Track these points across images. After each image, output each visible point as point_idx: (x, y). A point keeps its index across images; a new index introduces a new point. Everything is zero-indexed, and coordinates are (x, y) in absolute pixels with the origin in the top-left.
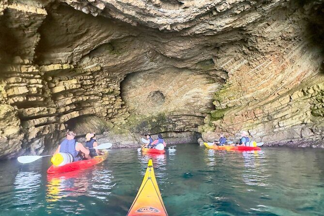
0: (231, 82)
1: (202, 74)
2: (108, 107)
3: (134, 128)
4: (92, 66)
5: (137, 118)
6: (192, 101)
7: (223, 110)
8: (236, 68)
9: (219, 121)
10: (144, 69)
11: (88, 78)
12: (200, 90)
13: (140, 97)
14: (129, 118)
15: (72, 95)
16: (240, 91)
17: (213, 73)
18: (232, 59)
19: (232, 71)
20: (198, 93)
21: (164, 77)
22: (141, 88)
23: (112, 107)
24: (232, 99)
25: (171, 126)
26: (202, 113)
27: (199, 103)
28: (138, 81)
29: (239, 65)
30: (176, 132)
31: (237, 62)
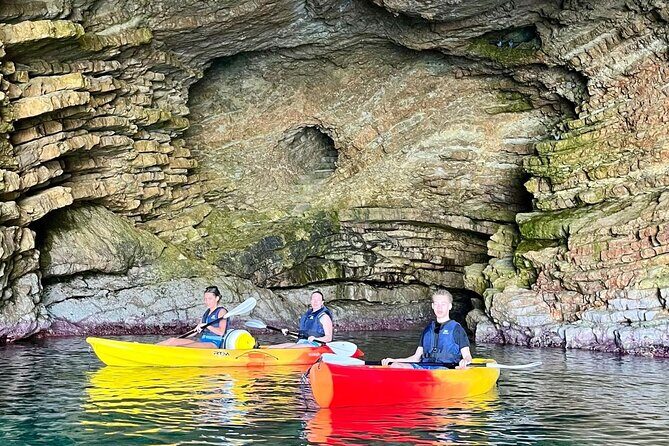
0: (596, 113)
1: (485, 75)
2: (148, 176)
3: (237, 261)
4: (125, 26)
5: (238, 224)
6: (440, 172)
7: (564, 213)
8: (620, 66)
9: (549, 252)
10: (281, 44)
11: (107, 69)
12: (473, 134)
13: (247, 143)
14: (207, 223)
15: (60, 127)
16: (631, 148)
17: (530, 75)
18: (611, 34)
19: (604, 75)
20: (464, 144)
21: (344, 76)
22: (252, 112)
23: (161, 177)
24: (600, 174)
25: (359, 260)
26: (475, 221)
27: (464, 183)
28: (246, 84)
29: (633, 57)
30: (373, 284)
31: (626, 45)
